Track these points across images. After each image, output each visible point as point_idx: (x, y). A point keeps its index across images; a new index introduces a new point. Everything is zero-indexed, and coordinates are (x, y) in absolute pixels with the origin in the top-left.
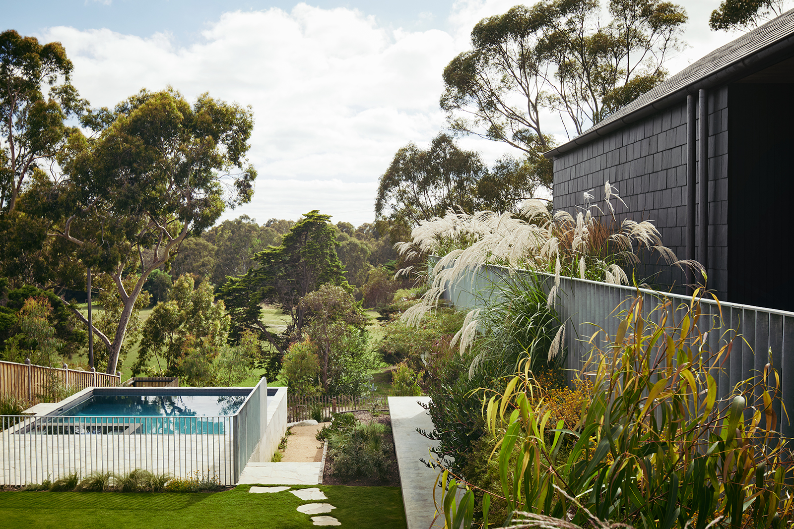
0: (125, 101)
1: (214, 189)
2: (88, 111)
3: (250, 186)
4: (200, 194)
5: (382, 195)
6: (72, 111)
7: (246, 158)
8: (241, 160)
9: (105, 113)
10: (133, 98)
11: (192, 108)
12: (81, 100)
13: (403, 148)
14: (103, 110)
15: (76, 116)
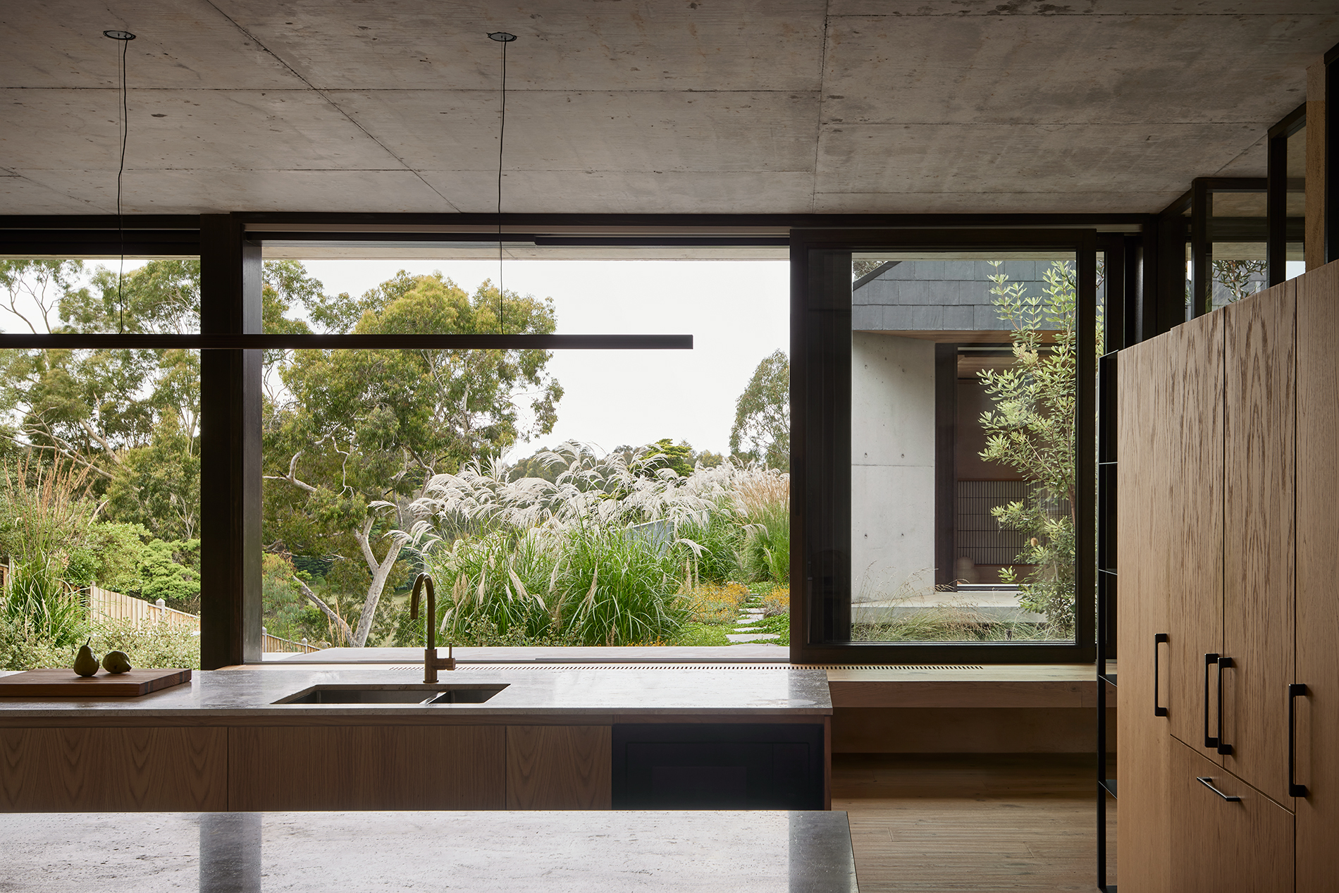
0: (376, 289)
1: (506, 412)
2: (320, 295)
3: (553, 410)
4: (483, 420)
5: (741, 423)
6: (296, 295)
7: (546, 371)
8: (540, 374)
9: (345, 301)
10: (387, 284)
11: (471, 302)
12: (310, 280)
13: (767, 357)
14: (343, 297)
15: (301, 302)
